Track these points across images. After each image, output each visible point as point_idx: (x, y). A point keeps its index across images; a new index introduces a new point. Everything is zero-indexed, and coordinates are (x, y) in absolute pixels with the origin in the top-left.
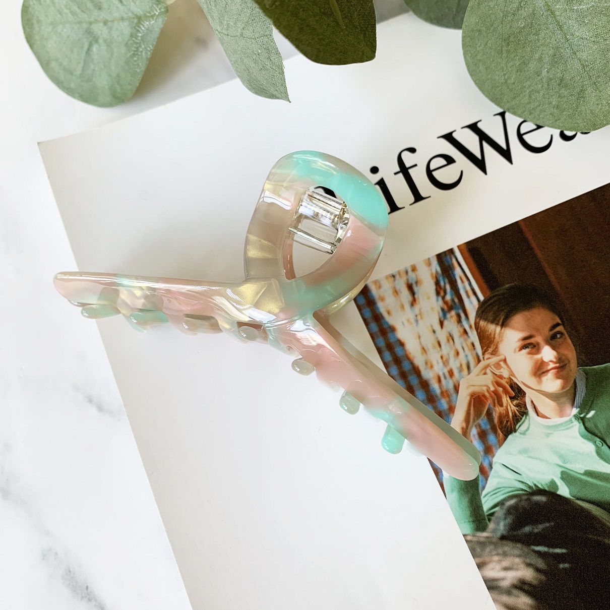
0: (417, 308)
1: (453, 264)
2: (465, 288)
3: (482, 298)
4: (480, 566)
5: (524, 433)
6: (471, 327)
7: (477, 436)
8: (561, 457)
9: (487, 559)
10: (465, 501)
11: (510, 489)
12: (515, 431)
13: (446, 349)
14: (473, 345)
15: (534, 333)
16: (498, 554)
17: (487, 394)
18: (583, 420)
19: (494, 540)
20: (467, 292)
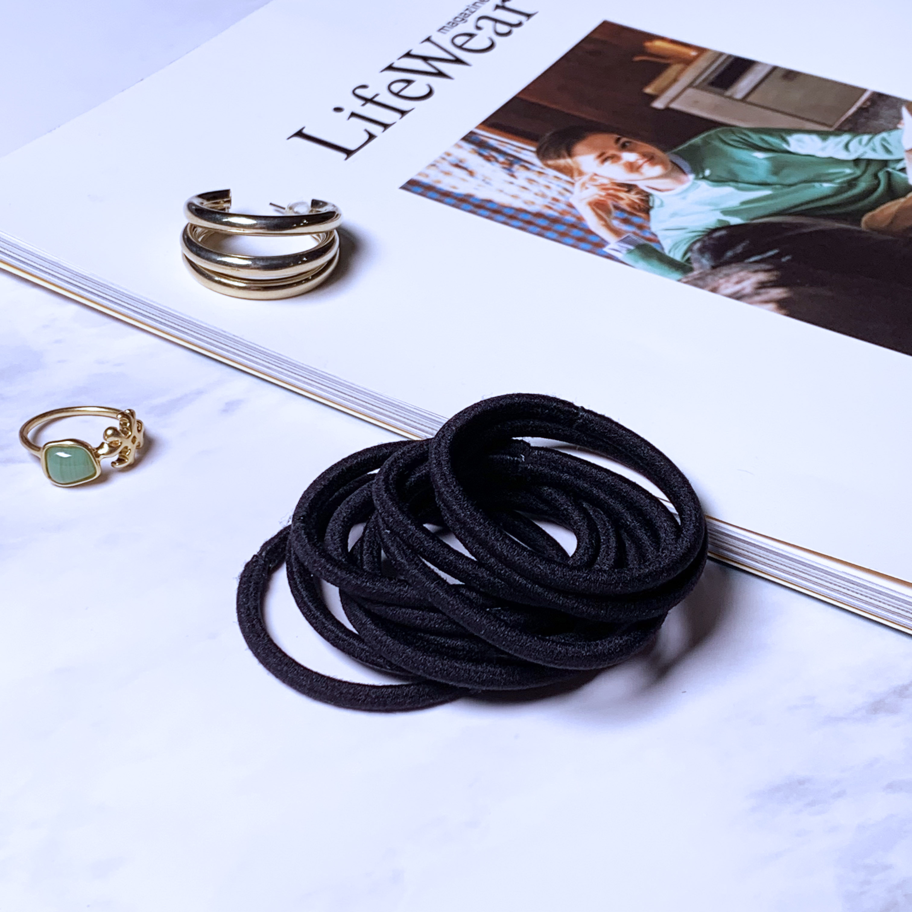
0: (479, 176)
1: (482, 140)
2: (510, 149)
3: (534, 149)
4: (714, 290)
5: (662, 205)
6: (542, 168)
7: (621, 224)
8: (709, 204)
9: (715, 285)
10: (656, 262)
11: (687, 240)
12: (652, 208)
13: (534, 188)
14: (556, 177)
15: (604, 151)
16: (721, 278)
17: (602, 199)
18: (704, 178)
19: (708, 272)
20: (515, 151)
